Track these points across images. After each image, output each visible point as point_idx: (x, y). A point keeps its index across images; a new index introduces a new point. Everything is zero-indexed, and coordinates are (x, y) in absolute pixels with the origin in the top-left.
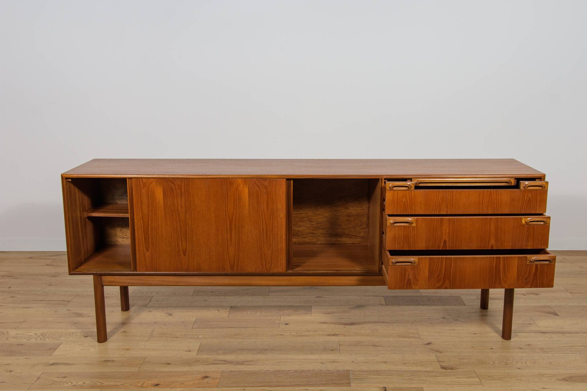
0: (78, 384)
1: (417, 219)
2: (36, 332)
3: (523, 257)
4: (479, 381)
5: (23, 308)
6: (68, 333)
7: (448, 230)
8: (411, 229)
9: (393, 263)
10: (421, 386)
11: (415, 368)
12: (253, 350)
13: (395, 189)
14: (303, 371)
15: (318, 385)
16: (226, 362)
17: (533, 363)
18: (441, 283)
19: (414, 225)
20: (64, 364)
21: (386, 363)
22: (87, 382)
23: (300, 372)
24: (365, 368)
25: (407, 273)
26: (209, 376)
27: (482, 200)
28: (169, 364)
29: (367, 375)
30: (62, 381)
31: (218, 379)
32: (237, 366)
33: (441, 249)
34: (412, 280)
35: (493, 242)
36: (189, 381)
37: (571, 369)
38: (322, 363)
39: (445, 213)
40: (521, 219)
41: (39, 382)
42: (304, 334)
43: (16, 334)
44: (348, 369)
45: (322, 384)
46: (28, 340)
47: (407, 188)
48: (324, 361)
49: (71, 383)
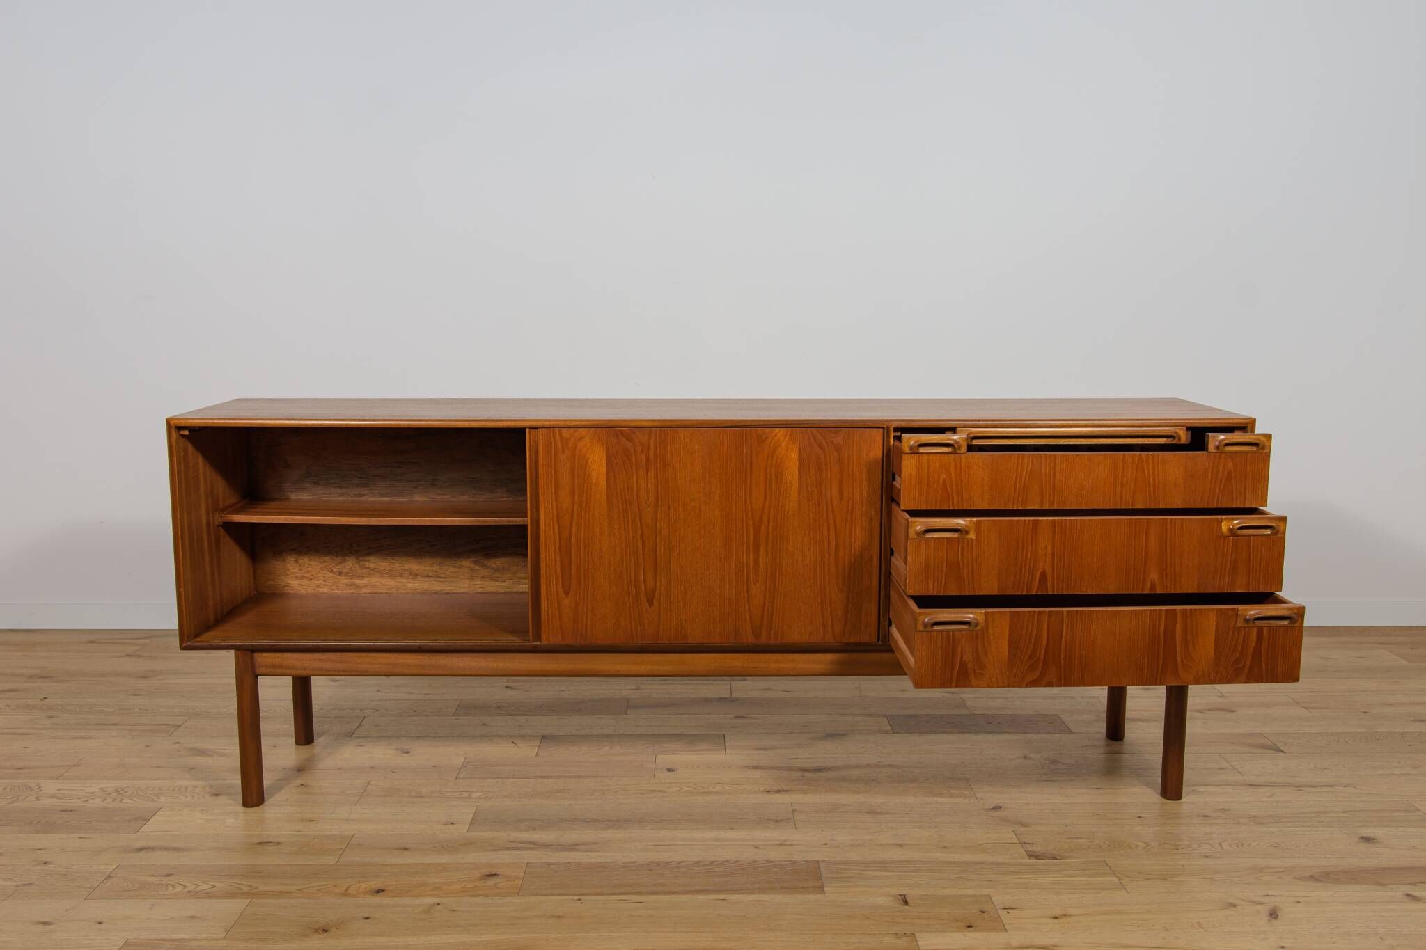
0: (198, 889)
1: (978, 522)
2: (102, 786)
3: (1227, 609)
4: (1118, 881)
5: (76, 738)
6: (176, 789)
7: (1049, 547)
8: (965, 546)
9: (925, 625)
10: (985, 892)
11: (968, 857)
12: (596, 821)
13: (922, 450)
14: (713, 862)
15: (750, 891)
16: (534, 845)
17: (1237, 846)
18: (1036, 674)
19: (972, 536)
20: (167, 849)
21: (901, 845)
22: (218, 885)
23: (706, 865)
24: (854, 856)
25: (959, 649)
26: (498, 873)
27: (1122, 476)
28: (406, 849)
29: (861, 870)
30: (161, 882)
31: (517, 878)
32: (563, 853)
33: (1034, 593)
34: (969, 666)
35: (1154, 576)
36: (453, 882)
37: (1325, 858)
38: (756, 848)
39: (1037, 507)
40: (1219, 522)
41: (109, 884)
42: (710, 789)
43: (59, 790)
44: (816, 859)
45: (758, 889)
46: (85, 801)
47: (950, 450)
48: (760, 843)
49: (182, 887)
